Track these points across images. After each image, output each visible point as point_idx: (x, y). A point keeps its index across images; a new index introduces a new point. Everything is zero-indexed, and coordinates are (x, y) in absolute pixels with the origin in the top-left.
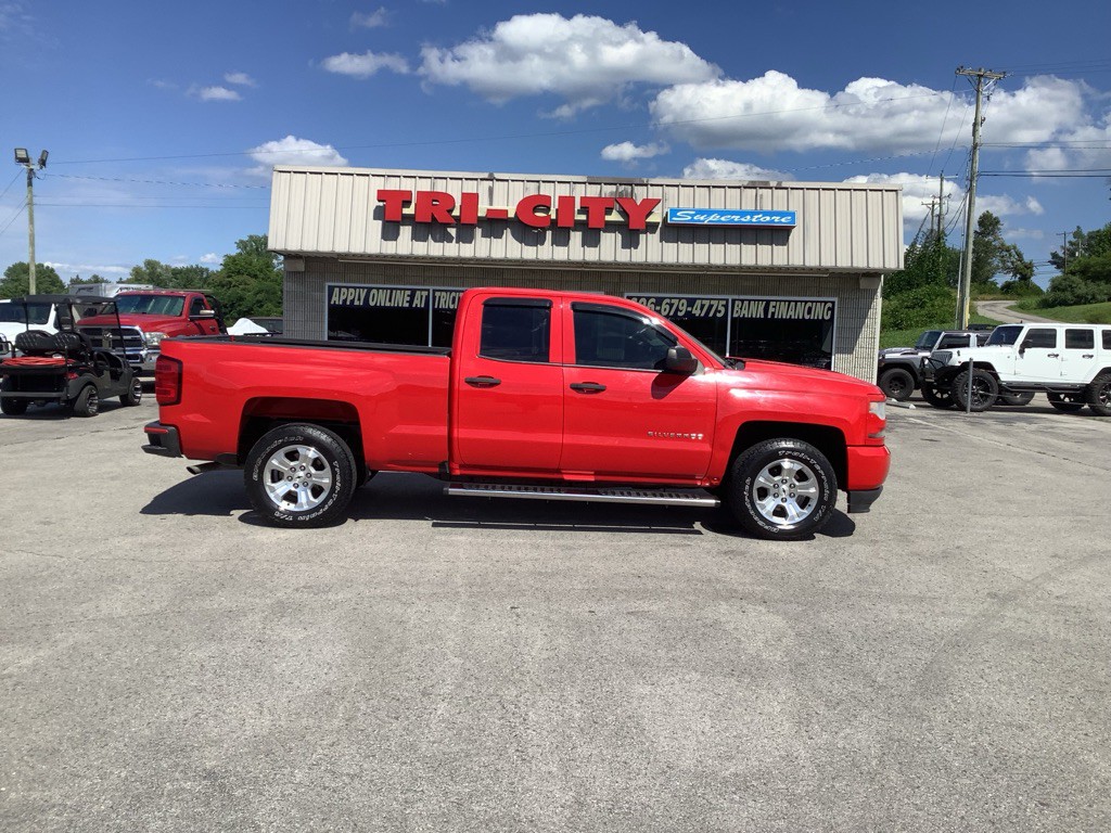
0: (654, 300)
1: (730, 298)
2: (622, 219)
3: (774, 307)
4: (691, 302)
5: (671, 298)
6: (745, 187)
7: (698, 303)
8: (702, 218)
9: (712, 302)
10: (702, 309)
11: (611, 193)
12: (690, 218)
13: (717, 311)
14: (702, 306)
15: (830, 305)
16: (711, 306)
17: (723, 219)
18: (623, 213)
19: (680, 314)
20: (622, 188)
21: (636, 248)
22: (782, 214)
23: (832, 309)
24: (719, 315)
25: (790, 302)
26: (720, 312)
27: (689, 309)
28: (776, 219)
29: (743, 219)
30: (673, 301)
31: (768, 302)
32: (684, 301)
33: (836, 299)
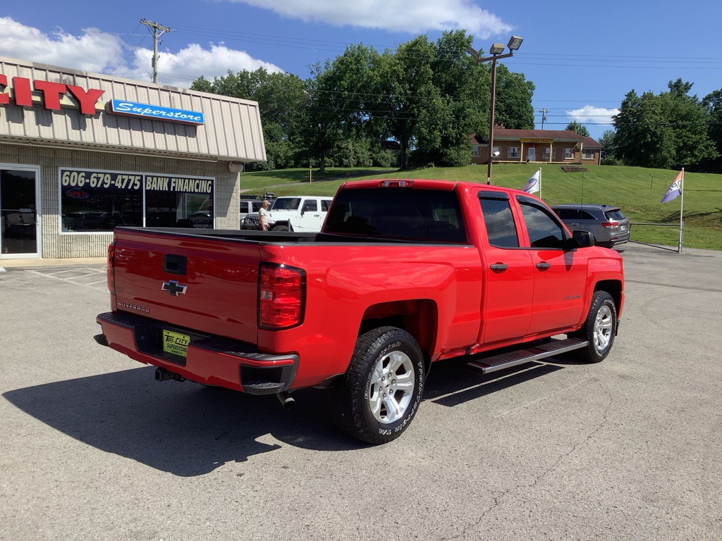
0: (84, 174)
1: (144, 174)
2: (72, 104)
3: (175, 182)
4: (114, 177)
5: (97, 173)
6: (161, 90)
7: (119, 177)
8: (139, 110)
9: (130, 177)
10: (122, 183)
11: (56, 80)
12: (129, 109)
13: (134, 184)
14: (123, 180)
15: (210, 182)
16: (129, 180)
17: (154, 112)
18: (74, 98)
19: (106, 186)
20: (65, 77)
21: (85, 130)
22: (195, 114)
23: (212, 185)
24: (136, 188)
25: (185, 179)
26: (136, 185)
27: (113, 182)
28: (191, 117)
29: (168, 115)
30: (99, 175)
31: (170, 179)
32: (108, 176)
33: (214, 178)
